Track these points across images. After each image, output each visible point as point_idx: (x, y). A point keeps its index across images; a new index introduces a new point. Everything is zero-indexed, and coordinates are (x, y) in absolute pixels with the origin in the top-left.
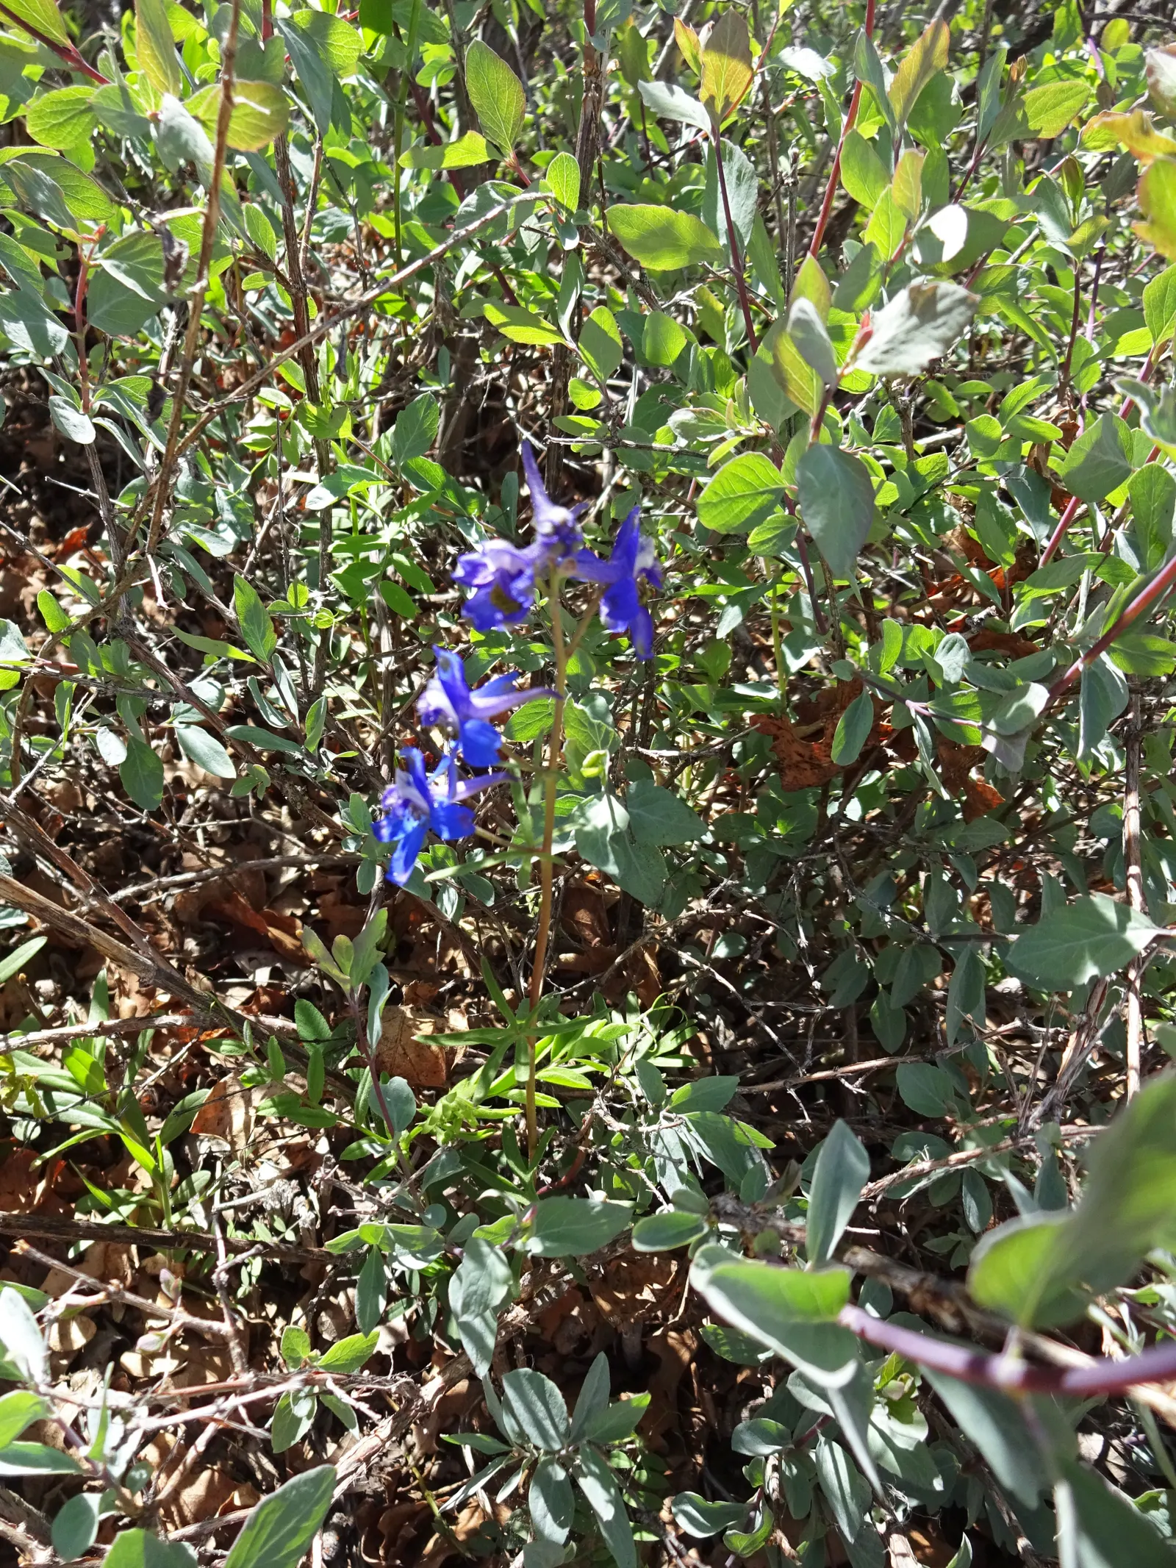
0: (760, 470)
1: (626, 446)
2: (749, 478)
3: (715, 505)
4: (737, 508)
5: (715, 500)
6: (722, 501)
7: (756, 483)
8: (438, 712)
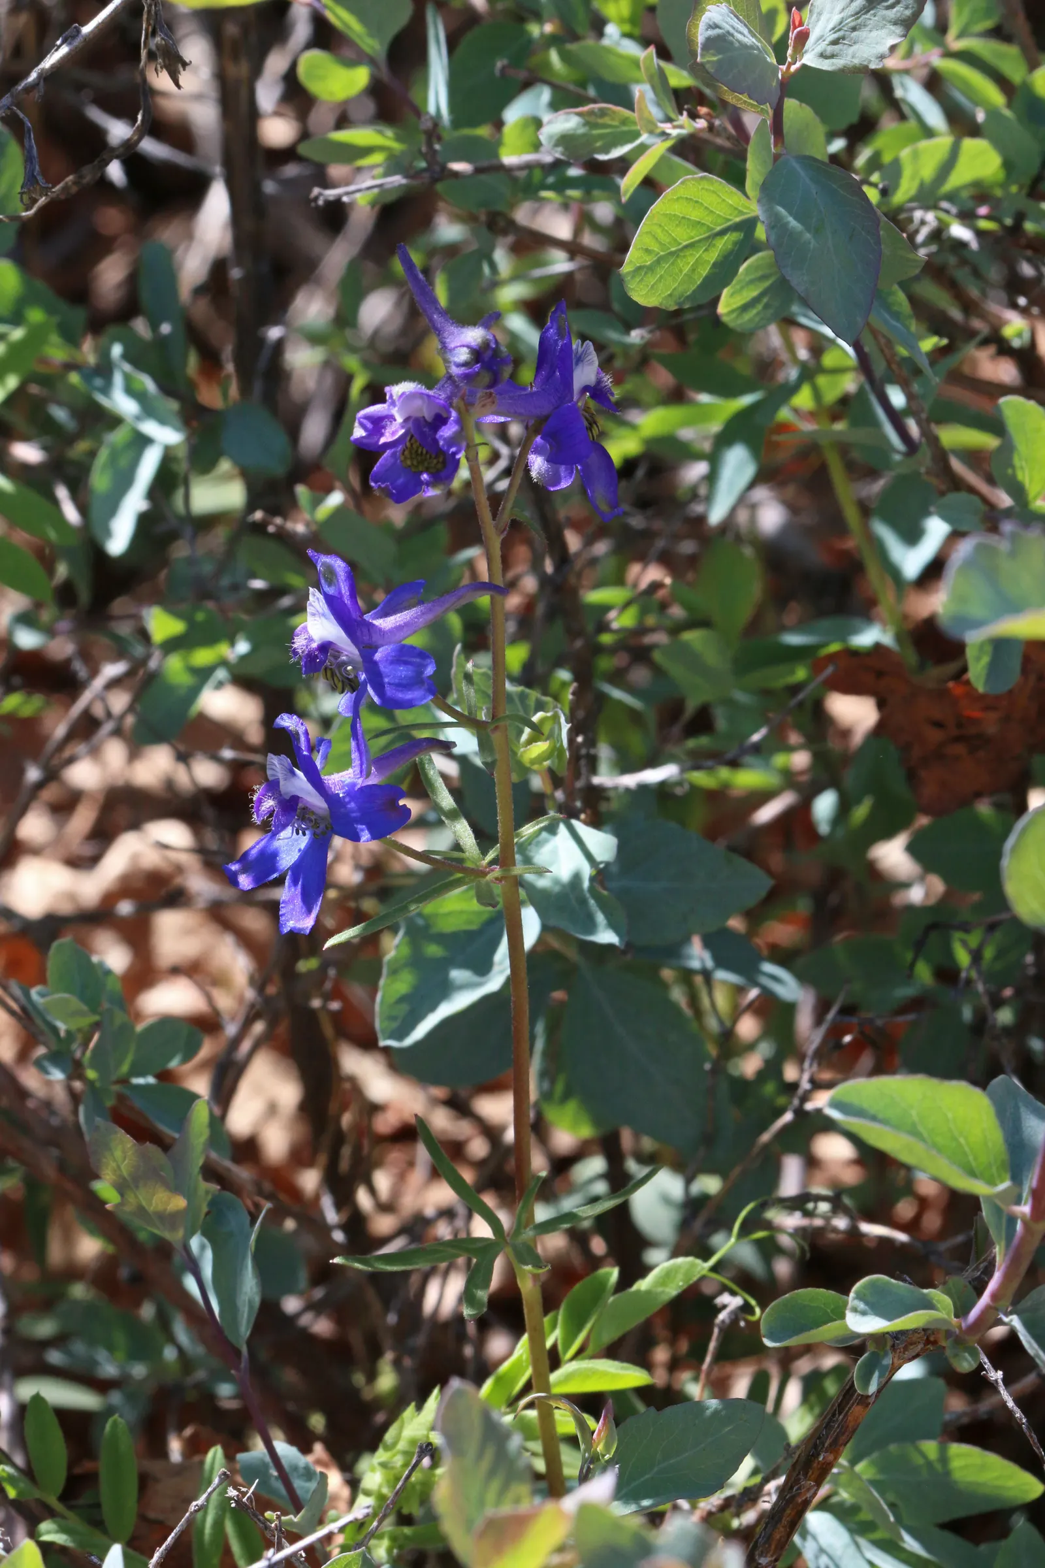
0: (709, 200)
1: (456, 175)
2: (695, 215)
3: (650, 269)
4: (686, 264)
5: (648, 260)
6: (659, 261)
7: (708, 220)
8: (326, 647)
